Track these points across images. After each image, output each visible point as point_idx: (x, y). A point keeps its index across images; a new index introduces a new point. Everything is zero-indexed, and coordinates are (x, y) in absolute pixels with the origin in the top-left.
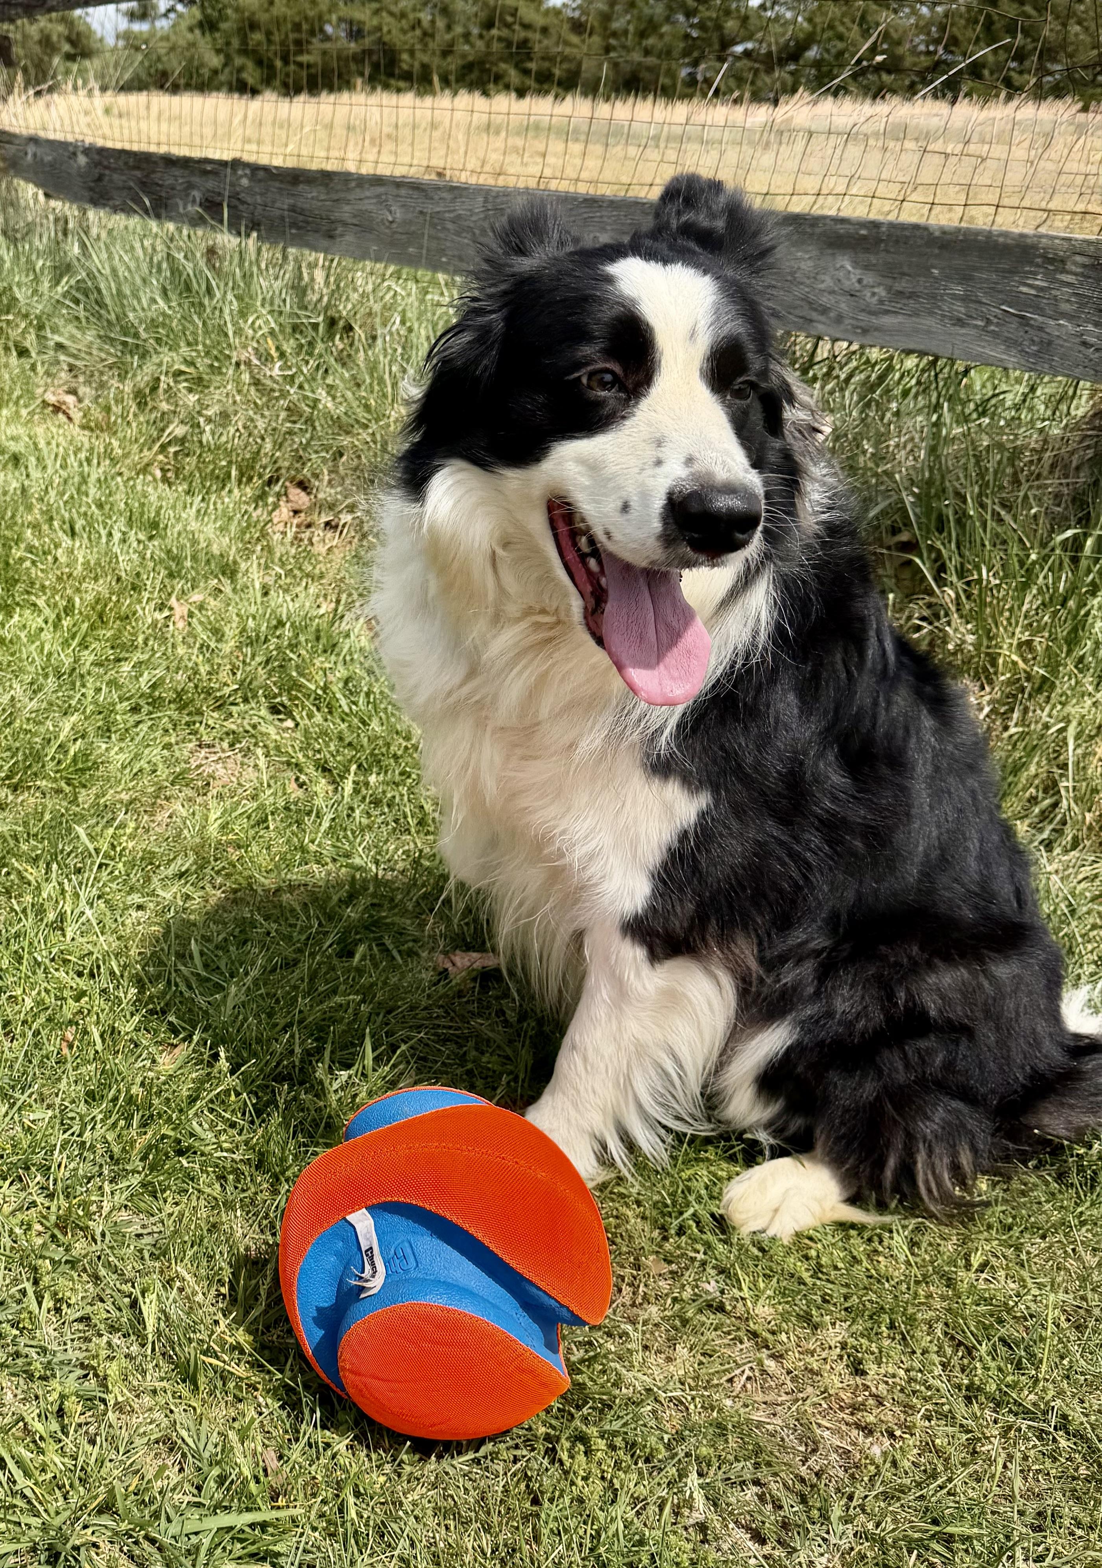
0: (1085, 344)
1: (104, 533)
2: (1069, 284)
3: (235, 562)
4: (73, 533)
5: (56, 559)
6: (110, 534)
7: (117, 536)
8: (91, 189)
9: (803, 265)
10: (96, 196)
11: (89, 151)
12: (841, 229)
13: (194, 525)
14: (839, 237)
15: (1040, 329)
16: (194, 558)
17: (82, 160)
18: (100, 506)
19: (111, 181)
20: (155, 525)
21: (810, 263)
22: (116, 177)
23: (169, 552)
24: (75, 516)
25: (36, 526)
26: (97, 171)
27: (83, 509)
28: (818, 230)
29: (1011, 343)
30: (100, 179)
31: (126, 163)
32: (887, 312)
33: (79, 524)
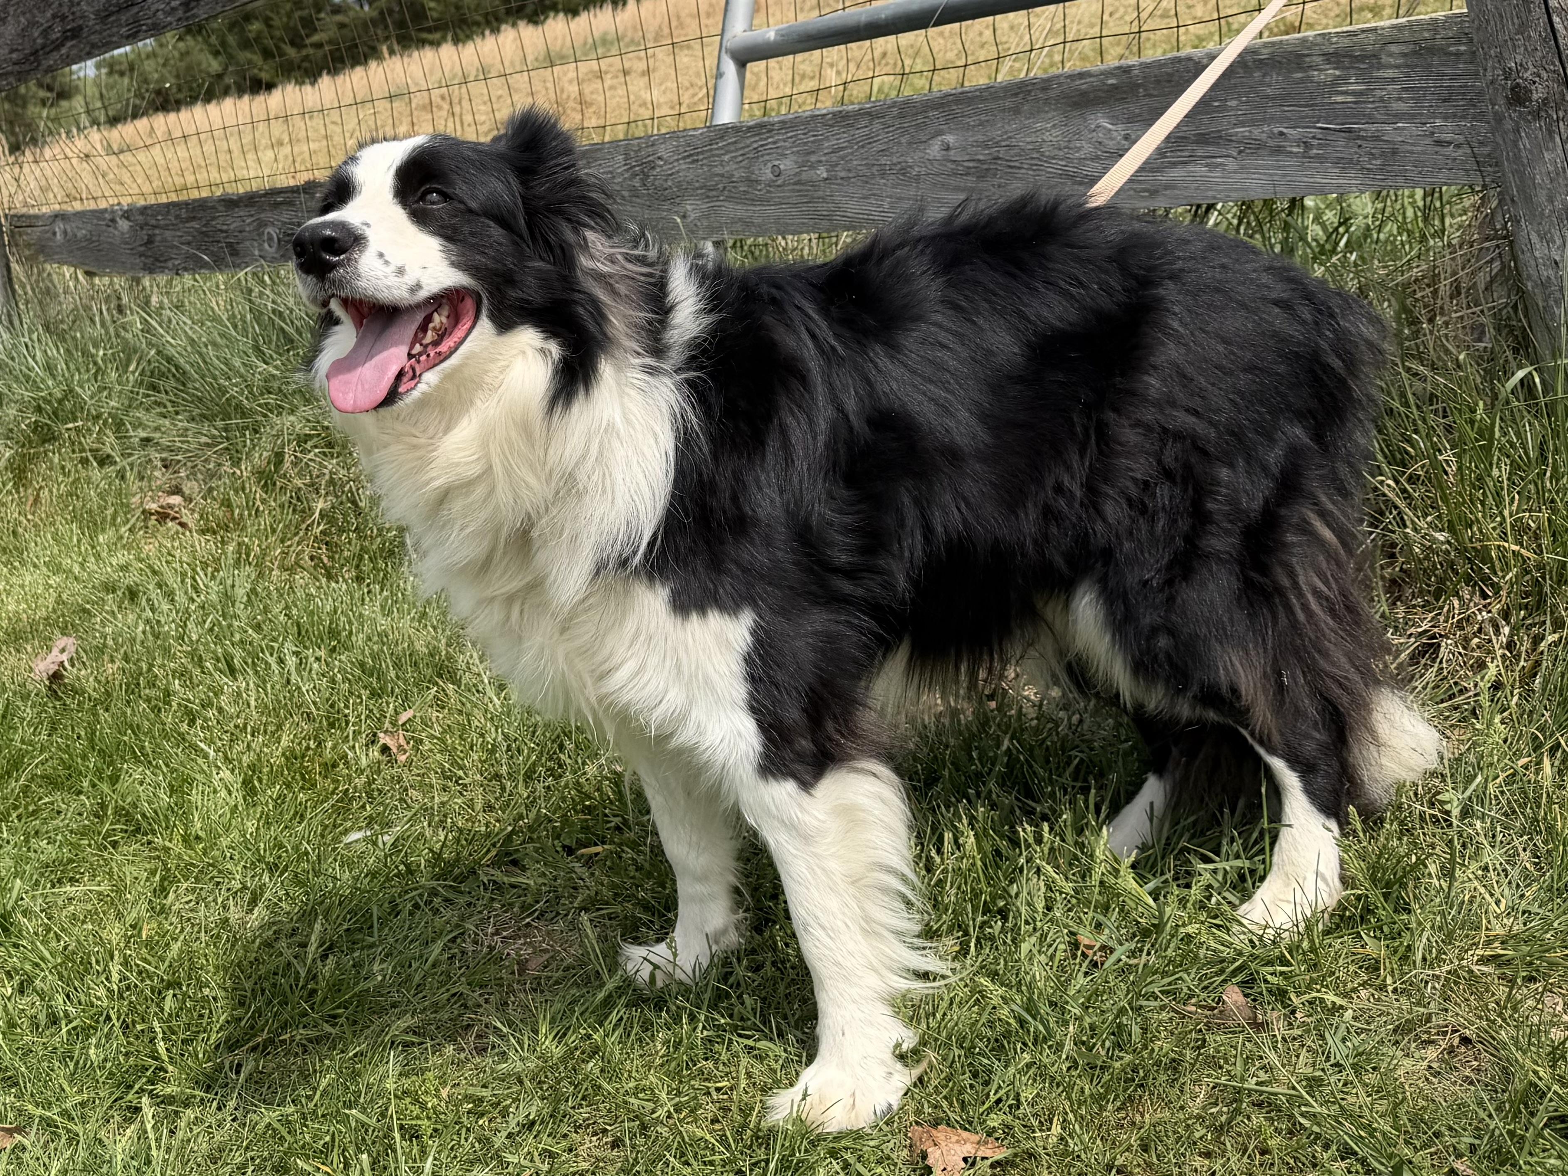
0: (1439, 143)
1: (272, 661)
2: (1393, 80)
3: (449, 657)
4: (232, 671)
5: (220, 710)
6: (281, 661)
7: (291, 662)
8: (141, 255)
9: (1047, 136)
10: (149, 261)
11: (127, 214)
12: (1082, 85)
13: (383, 623)
14: (1083, 94)
15: (1377, 138)
16: (397, 665)
17: (124, 225)
18: (258, 628)
19: (165, 240)
20: (333, 633)
21: (1055, 132)
22: (168, 234)
23: (362, 665)
24: (231, 650)
25: (182, 674)
26: (144, 235)
27: (237, 637)
28: (1052, 94)
29: (1344, 164)
30: (150, 241)
31: (177, 217)
32: (1174, 165)
33: (238, 656)
